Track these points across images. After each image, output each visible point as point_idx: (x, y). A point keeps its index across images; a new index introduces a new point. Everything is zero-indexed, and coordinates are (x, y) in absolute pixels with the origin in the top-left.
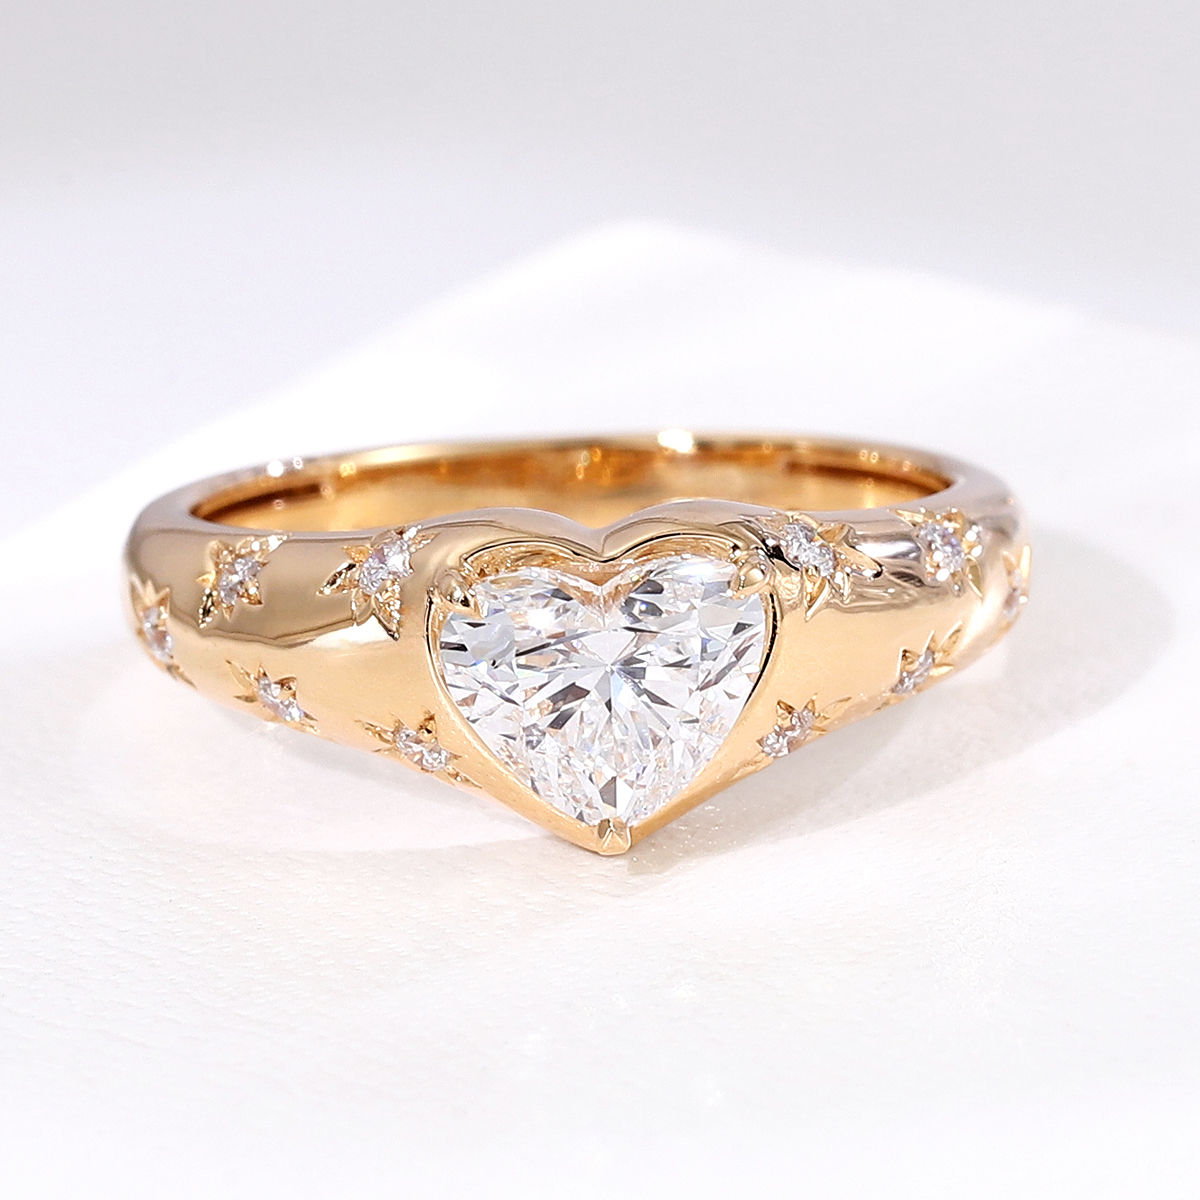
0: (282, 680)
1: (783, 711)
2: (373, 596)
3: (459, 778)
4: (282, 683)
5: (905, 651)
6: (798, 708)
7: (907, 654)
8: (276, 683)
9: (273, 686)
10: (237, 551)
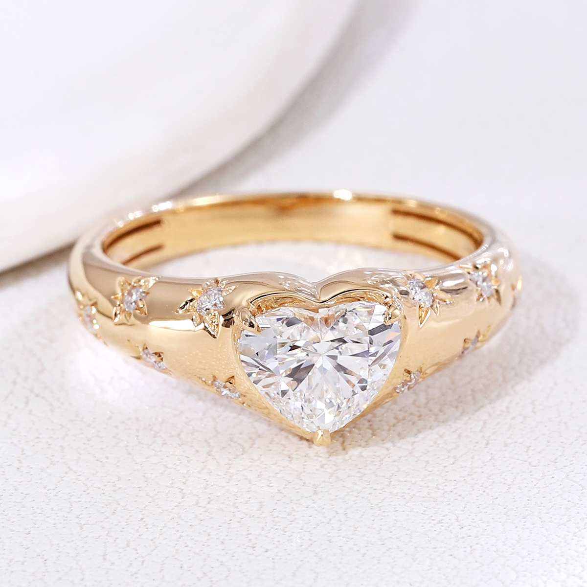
0: (156, 352)
1: (406, 374)
2: (204, 317)
3: (245, 405)
5: (465, 339)
6: (414, 371)
8: (153, 353)
10: (133, 284)
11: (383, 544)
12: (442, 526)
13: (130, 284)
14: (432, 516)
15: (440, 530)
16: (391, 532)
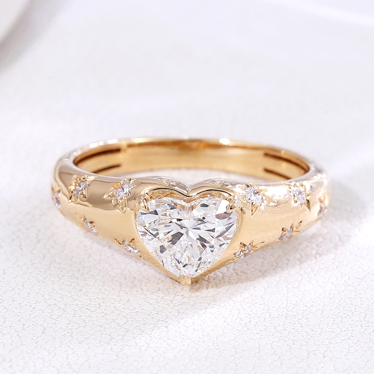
0: (91, 222)
1: (242, 246)
2: (118, 201)
3: (142, 257)
4: (91, 223)
5: (283, 228)
6: (247, 244)
7: (284, 229)
8: (89, 222)
9: (88, 223)
10: (82, 179)
11: (45, 302)
12: (82, 292)
13: (80, 179)
14: (75, 287)
15: (81, 295)
16: (51, 296)
